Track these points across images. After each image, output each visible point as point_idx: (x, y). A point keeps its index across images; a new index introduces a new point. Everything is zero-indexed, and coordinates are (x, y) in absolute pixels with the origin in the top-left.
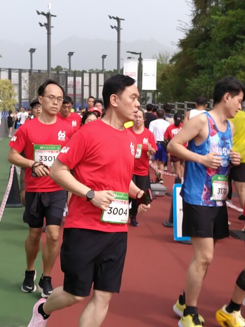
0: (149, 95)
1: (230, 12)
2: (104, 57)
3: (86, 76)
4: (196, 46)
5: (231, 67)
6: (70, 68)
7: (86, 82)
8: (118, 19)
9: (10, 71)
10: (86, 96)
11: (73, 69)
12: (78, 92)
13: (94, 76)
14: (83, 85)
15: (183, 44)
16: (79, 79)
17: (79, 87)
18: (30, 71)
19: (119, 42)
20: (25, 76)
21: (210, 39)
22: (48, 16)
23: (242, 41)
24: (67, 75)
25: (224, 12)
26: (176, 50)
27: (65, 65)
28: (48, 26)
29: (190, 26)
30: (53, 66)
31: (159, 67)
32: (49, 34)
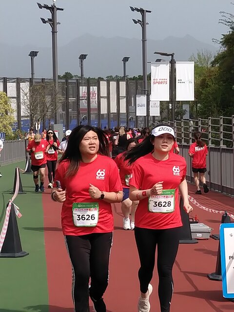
2: (126, 59)
3: (103, 85)
6: (82, 75)
7: (104, 93)
9: (5, 80)
10: (104, 111)
14: (99, 97)
16: (94, 89)
19: (144, 40)
20: (25, 87)
22: (52, 9)
32: (54, 32)
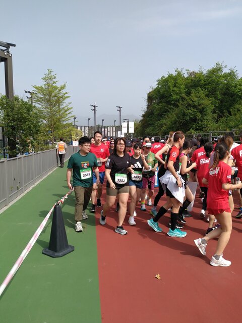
0: (132, 135)
1: (160, 104)
2: (115, 121)
3: (109, 128)
4: (148, 117)
5: (161, 124)
7: (109, 130)
8: (120, 107)
9: (81, 127)
10: (109, 135)
11: (104, 125)
12: (106, 134)
13: (111, 128)
15: (143, 116)
16: (106, 129)
17: (106, 132)
19: (120, 116)
20: (87, 128)
21: (153, 114)
22: (94, 106)
23: (165, 115)
24: (102, 128)
25: (158, 104)
26: (141, 118)
27: (101, 124)
28: (95, 110)
29: (146, 109)
30: (97, 125)
31: (135, 124)
32: (95, 113)
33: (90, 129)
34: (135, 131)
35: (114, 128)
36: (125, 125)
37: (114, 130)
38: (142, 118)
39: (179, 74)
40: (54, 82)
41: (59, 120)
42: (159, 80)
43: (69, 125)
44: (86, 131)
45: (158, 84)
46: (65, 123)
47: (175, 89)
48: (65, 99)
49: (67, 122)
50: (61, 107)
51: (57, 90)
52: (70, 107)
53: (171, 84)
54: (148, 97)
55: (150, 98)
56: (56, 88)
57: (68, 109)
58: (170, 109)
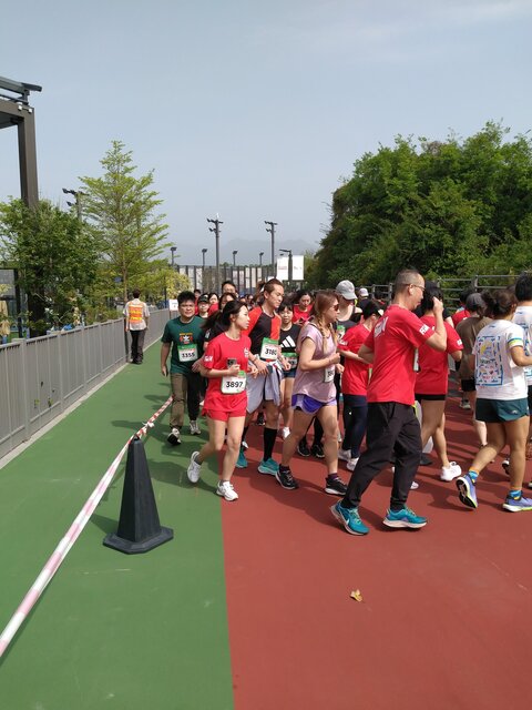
0: (298, 284)
1: (361, 216)
2: (262, 254)
4: (335, 244)
5: (363, 260)
6: (234, 264)
8: (271, 224)
10: (248, 286)
11: (237, 265)
12: (242, 283)
13: (254, 270)
14: (245, 278)
15: (324, 242)
17: (242, 280)
18: (203, 267)
20: (199, 272)
21: (346, 238)
22: (216, 222)
23: (372, 240)
24: (232, 270)
25: (357, 217)
28: (216, 230)
29: (330, 228)
30: (221, 262)
31: (305, 261)
32: (217, 237)
33: (207, 272)
34: (305, 276)
35: (260, 270)
36: (282, 262)
37: (260, 275)
38: (322, 247)
39: (404, 148)
40: (127, 170)
41: (138, 254)
42: (358, 164)
43: (161, 264)
44: (198, 278)
45: (357, 172)
46: (151, 260)
47: (395, 181)
48: (151, 206)
49: (155, 258)
50: (144, 224)
51: (134, 187)
52: (162, 223)
53: (386, 169)
54: (334, 200)
55: (340, 202)
56: (131, 182)
57: (158, 230)
58: (383, 225)
